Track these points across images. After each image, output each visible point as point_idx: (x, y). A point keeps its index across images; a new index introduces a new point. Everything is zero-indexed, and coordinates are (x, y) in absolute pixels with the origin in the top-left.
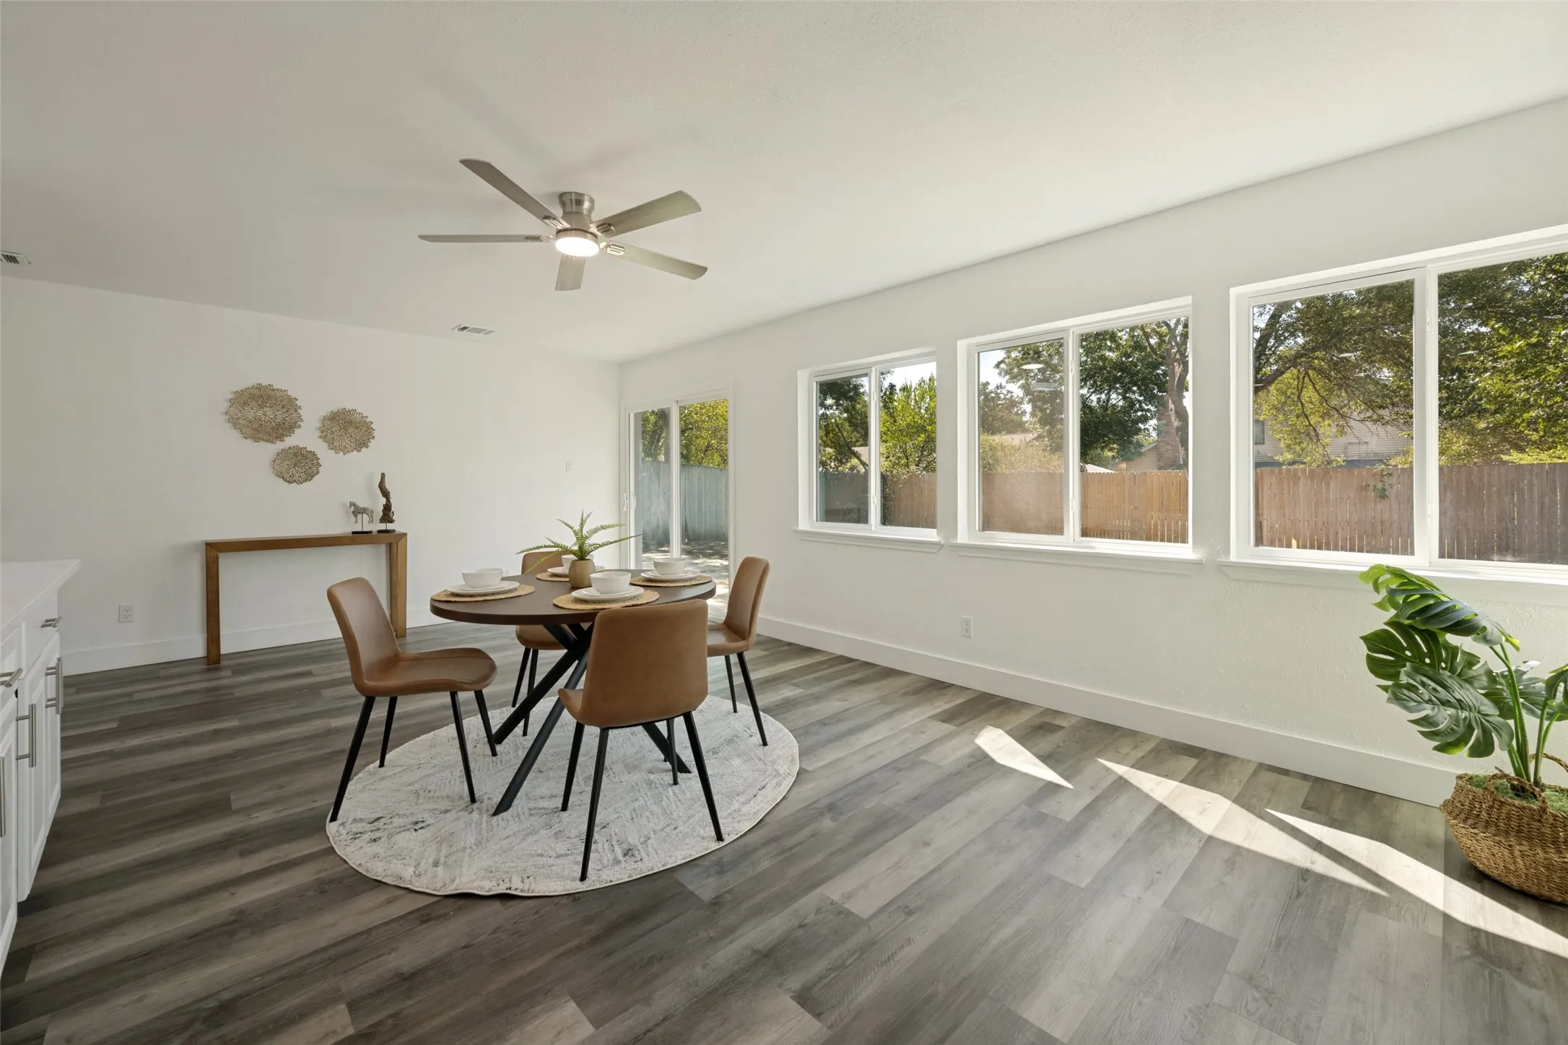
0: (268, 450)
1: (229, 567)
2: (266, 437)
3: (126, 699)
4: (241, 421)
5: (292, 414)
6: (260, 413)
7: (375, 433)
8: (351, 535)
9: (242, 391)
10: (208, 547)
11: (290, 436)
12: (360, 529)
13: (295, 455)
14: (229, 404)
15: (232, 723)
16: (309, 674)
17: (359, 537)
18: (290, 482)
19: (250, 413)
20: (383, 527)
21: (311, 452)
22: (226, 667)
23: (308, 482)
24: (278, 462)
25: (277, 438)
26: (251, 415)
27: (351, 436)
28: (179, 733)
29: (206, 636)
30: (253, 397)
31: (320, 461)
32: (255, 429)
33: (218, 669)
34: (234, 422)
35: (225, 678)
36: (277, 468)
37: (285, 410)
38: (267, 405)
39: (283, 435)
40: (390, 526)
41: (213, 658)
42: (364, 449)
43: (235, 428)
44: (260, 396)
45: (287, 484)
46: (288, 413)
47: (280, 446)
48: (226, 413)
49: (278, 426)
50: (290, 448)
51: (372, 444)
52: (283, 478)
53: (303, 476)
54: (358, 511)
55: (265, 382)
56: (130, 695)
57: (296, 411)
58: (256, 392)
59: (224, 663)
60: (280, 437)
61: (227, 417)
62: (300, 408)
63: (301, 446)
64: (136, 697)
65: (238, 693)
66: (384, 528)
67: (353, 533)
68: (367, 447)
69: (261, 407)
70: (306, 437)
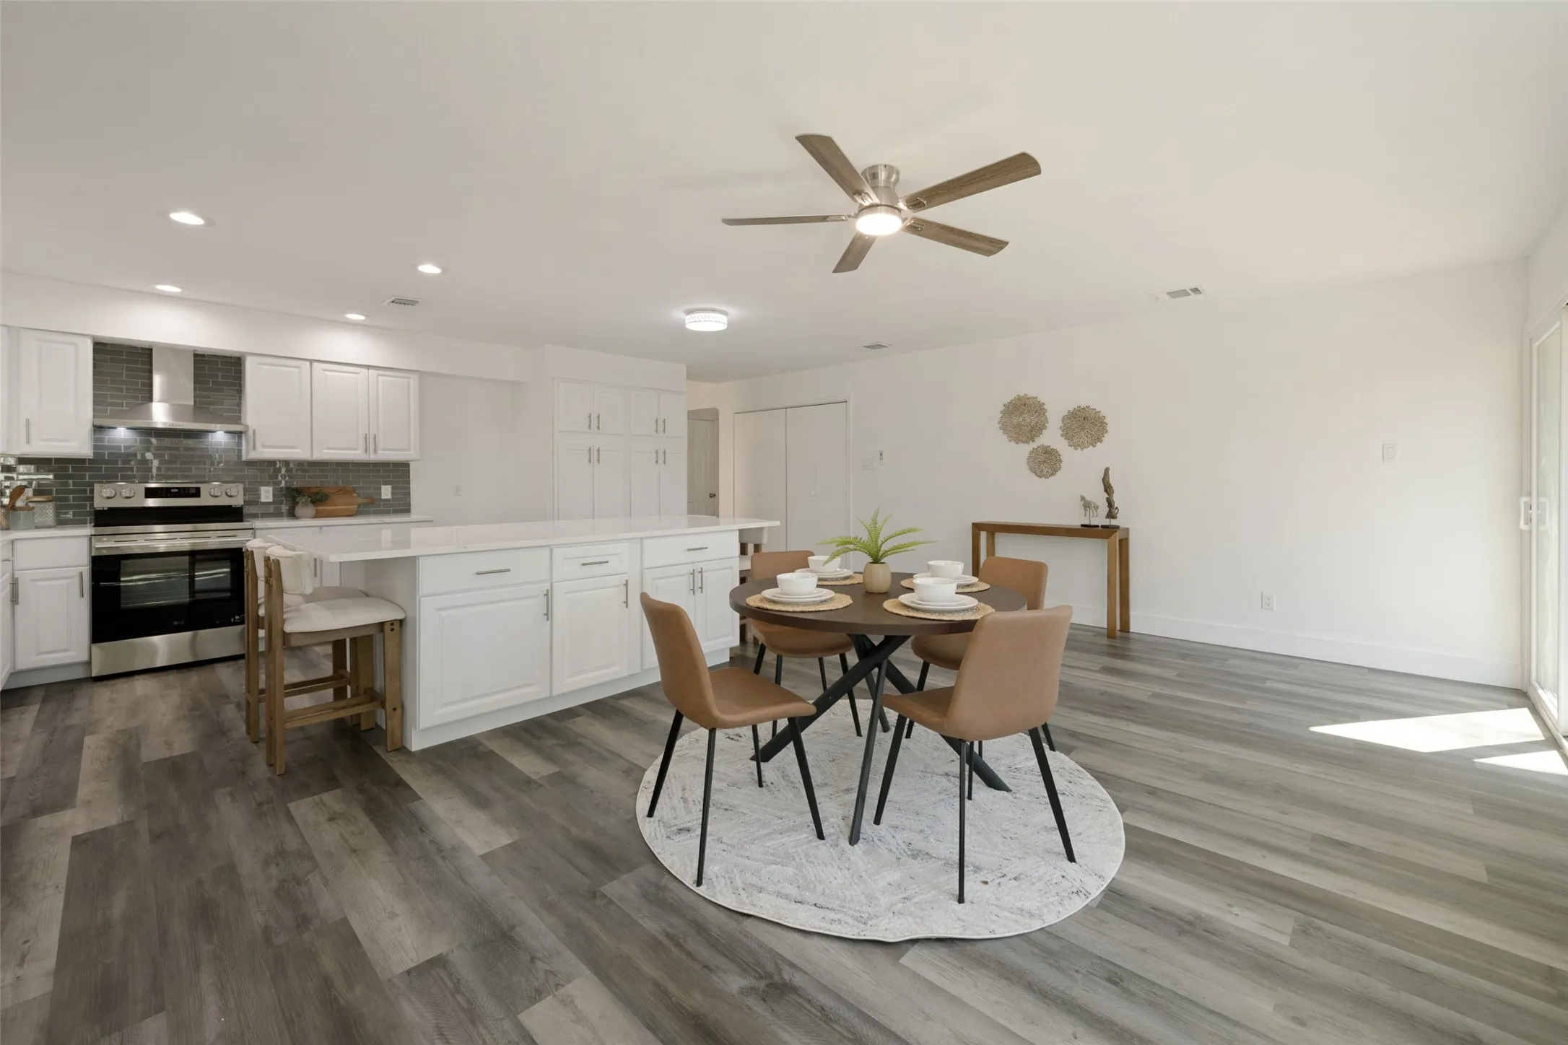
0: (1025, 449)
2: (1024, 439)
4: (1009, 428)
5: (1041, 418)
6: (1021, 419)
7: (1109, 428)
8: (1080, 527)
9: (1009, 402)
11: (1040, 436)
12: (1087, 523)
13: (1043, 453)
14: (1001, 414)
17: (1088, 531)
18: (1040, 477)
19: (1015, 420)
20: (1107, 522)
21: (1055, 449)
23: (1053, 477)
24: (1031, 459)
27: (1087, 432)
30: (1016, 407)
31: (1062, 457)
32: (1017, 433)
34: (1004, 429)
36: (1031, 464)
37: (1037, 414)
38: (1025, 412)
39: (1035, 436)
40: (1114, 522)
42: (1099, 444)
43: (1005, 434)
44: (1021, 405)
45: (1038, 477)
47: (1033, 445)
48: (1000, 422)
49: (1032, 429)
50: (1040, 447)
51: (1106, 438)
52: (1036, 473)
53: (1050, 471)
54: (1087, 505)
57: (1044, 415)
58: (1018, 402)
60: (1033, 438)
61: (1000, 425)
62: (1047, 412)
63: (1048, 445)
66: (1108, 524)
67: (1082, 525)
68: (1101, 442)
69: (1021, 413)
70: (1052, 437)
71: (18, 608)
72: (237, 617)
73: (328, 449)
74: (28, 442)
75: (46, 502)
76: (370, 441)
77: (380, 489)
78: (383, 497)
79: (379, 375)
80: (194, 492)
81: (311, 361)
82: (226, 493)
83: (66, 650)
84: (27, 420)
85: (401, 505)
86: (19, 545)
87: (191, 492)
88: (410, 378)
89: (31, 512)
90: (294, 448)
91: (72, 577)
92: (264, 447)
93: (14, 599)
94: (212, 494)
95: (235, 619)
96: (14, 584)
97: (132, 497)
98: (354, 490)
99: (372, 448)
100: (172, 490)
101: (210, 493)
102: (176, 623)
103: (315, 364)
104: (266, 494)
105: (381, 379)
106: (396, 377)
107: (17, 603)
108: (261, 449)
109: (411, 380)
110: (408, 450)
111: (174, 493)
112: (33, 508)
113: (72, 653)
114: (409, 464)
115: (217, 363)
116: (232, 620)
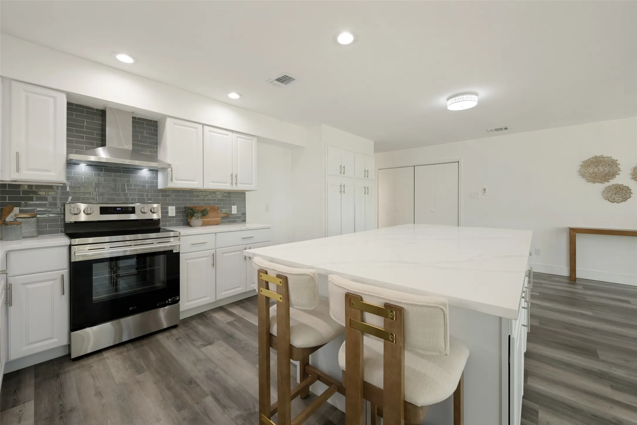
0: (600, 187)
1: (581, 241)
2: (600, 181)
3: (540, 285)
4: (586, 174)
5: (614, 168)
6: (596, 170)
9: (587, 160)
10: (571, 230)
11: (613, 179)
13: (616, 188)
14: (580, 167)
15: (589, 313)
16: (628, 302)
18: (613, 202)
19: (591, 170)
21: (626, 186)
22: (579, 284)
23: (624, 202)
24: (606, 192)
25: (605, 181)
26: (591, 171)
28: (564, 308)
29: (569, 268)
30: (592, 162)
31: (631, 191)
32: (593, 177)
33: (575, 284)
34: (583, 175)
35: (579, 290)
36: (605, 195)
37: (610, 167)
38: (600, 165)
39: (609, 179)
41: (572, 278)
43: (583, 178)
44: (597, 161)
45: (611, 203)
46: (612, 168)
47: (607, 184)
48: (579, 171)
49: (606, 175)
50: (613, 185)
52: (609, 200)
53: (621, 199)
55: (598, 154)
56: (541, 284)
57: (617, 166)
58: (594, 160)
59: (577, 282)
60: (607, 180)
61: (580, 173)
62: (619, 164)
63: (620, 184)
64: (544, 285)
65: (589, 299)
69: (596, 166)
70: (623, 179)
71: (12, 309)
72: (170, 300)
73: (212, 182)
74: (18, 170)
75: (30, 218)
76: (234, 178)
77: (231, 208)
78: (233, 213)
79: (238, 137)
80: (131, 210)
81: (204, 125)
82: (151, 210)
83: (50, 338)
84: (17, 153)
85: (241, 218)
86: (12, 256)
87: (129, 210)
88: (252, 140)
89: (19, 226)
90: (194, 181)
91: (55, 279)
92: (177, 180)
93: (8, 302)
94: (143, 211)
95: (168, 301)
96: (8, 289)
97: (92, 213)
98: (218, 208)
99: (234, 182)
100: (118, 209)
101: (141, 210)
102: (131, 308)
103: (205, 127)
104: (172, 211)
105: (239, 139)
106: (245, 139)
107: (11, 305)
108: (175, 181)
109: (253, 141)
110: (252, 184)
111: (118, 210)
112: (21, 223)
113: (56, 340)
114: (245, 194)
115: (143, 124)
116: (167, 302)
